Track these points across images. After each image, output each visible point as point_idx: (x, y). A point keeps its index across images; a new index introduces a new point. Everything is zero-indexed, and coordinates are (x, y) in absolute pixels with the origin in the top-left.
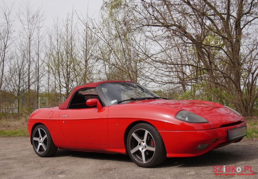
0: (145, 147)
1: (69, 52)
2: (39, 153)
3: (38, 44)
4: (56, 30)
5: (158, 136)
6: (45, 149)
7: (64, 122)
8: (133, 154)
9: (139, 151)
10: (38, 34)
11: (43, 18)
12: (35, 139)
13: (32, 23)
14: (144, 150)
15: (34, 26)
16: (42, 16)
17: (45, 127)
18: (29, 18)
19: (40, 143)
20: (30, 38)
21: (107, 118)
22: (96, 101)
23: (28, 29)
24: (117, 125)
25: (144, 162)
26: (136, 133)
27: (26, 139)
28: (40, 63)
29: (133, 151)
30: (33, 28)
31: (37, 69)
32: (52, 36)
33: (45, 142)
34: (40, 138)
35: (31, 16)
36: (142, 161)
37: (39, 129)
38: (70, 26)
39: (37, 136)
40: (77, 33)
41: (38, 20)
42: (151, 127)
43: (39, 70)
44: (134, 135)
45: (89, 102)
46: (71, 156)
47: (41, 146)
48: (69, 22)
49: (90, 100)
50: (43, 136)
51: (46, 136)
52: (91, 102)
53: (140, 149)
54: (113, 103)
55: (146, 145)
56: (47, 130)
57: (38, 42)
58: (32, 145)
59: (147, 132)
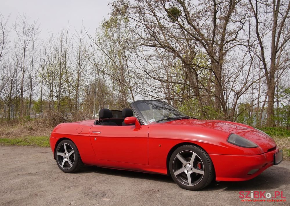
0: (192, 169)
1: (63, 64)
2: (64, 168)
3: (32, 55)
4: (51, 44)
5: (208, 159)
6: (71, 165)
7: (96, 138)
8: (176, 176)
9: (184, 173)
10: (33, 45)
11: (38, 31)
12: (59, 154)
13: (28, 35)
14: (190, 173)
15: (29, 38)
16: (38, 29)
17: (72, 143)
18: (25, 30)
19: (65, 158)
20: (25, 49)
21: (148, 138)
22: (134, 120)
23: (24, 40)
24: (160, 145)
25: (190, 184)
26: (181, 154)
27: (34, 149)
28: (34, 72)
29: (176, 173)
30: (29, 39)
31: (31, 79)
32: (47, 48)
33: (71, 158)
34: (65, 154)
35: (26, 29)
36: (188, 184)
37: (65, 145)
38: (64, 40)
39: (62, 151)
40: (71, 48)
41: (34, 33)
42: (199, 149)
43: (33, 80)
44: (178, 156)
45: (126, 120)
46: (97, 173)
47: (66, 162)
48: (63, 36)
49: (128, 118)
50: (69, 152)
51: (73, 152)
52: (129, 120)
53: (186, 171)
54: (152, 122)
55: (193, 168)
56: (74, 145)
57: (32, 53)
58: (55, 161)
59: (194, 155)
